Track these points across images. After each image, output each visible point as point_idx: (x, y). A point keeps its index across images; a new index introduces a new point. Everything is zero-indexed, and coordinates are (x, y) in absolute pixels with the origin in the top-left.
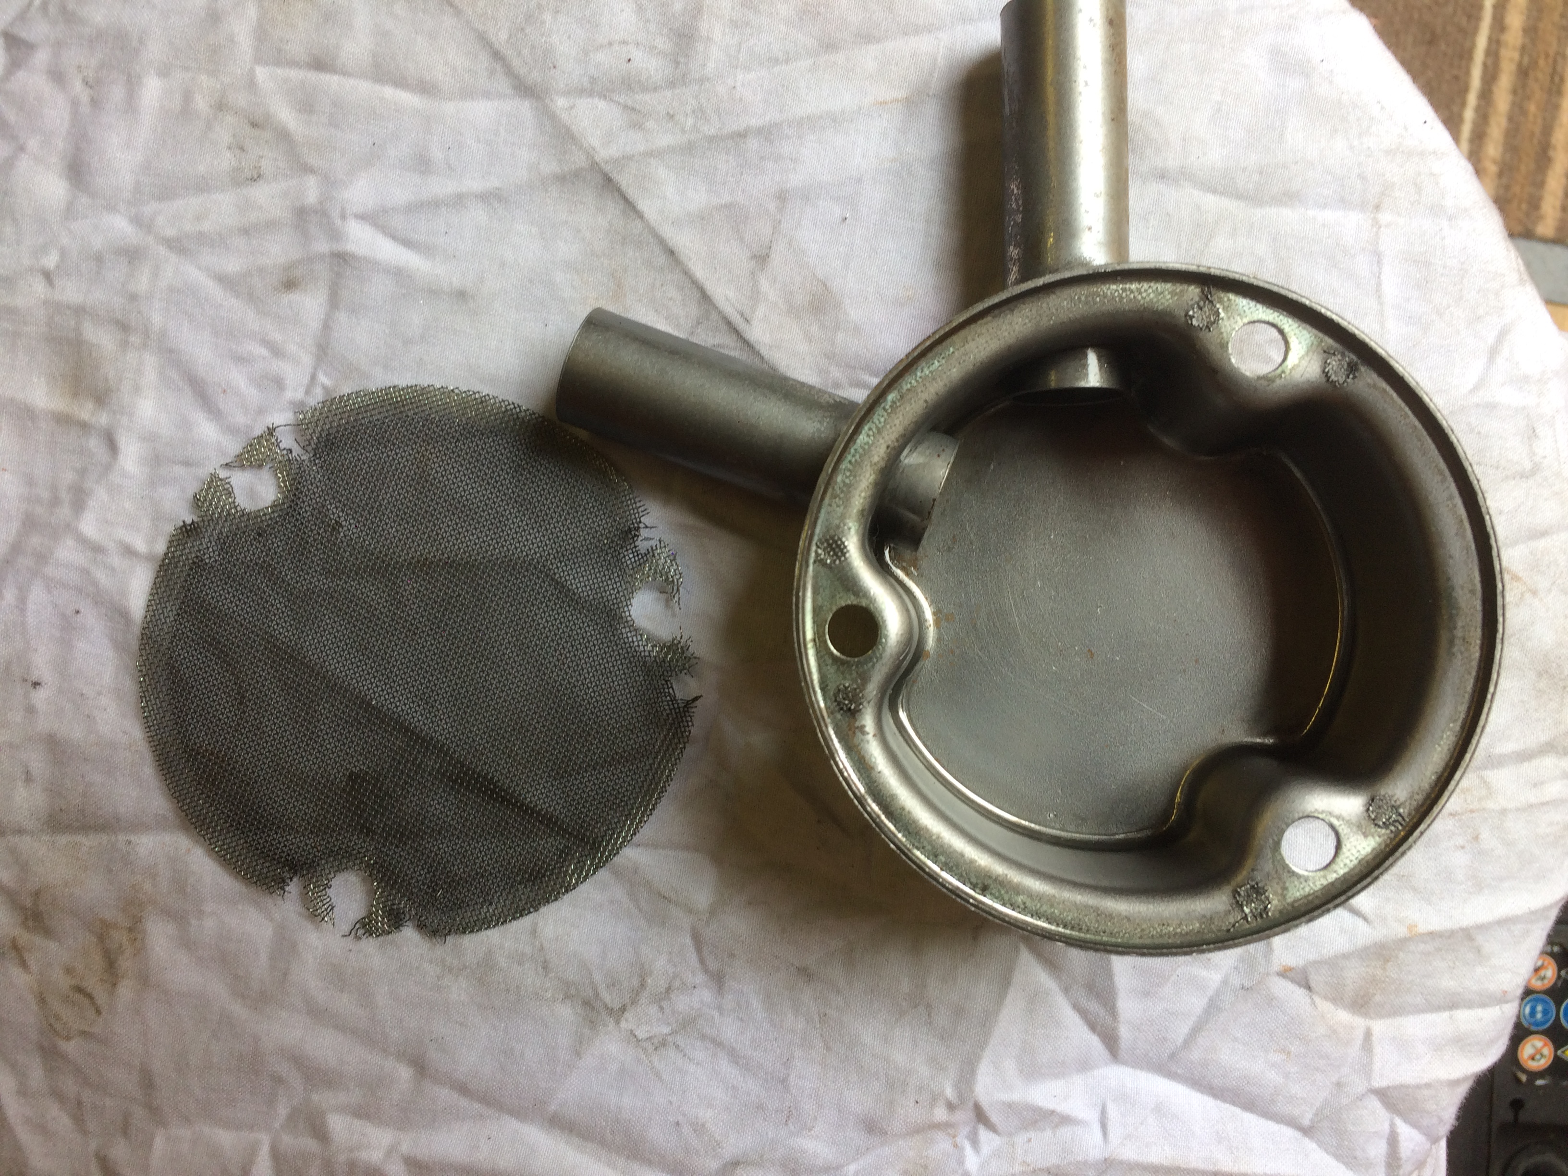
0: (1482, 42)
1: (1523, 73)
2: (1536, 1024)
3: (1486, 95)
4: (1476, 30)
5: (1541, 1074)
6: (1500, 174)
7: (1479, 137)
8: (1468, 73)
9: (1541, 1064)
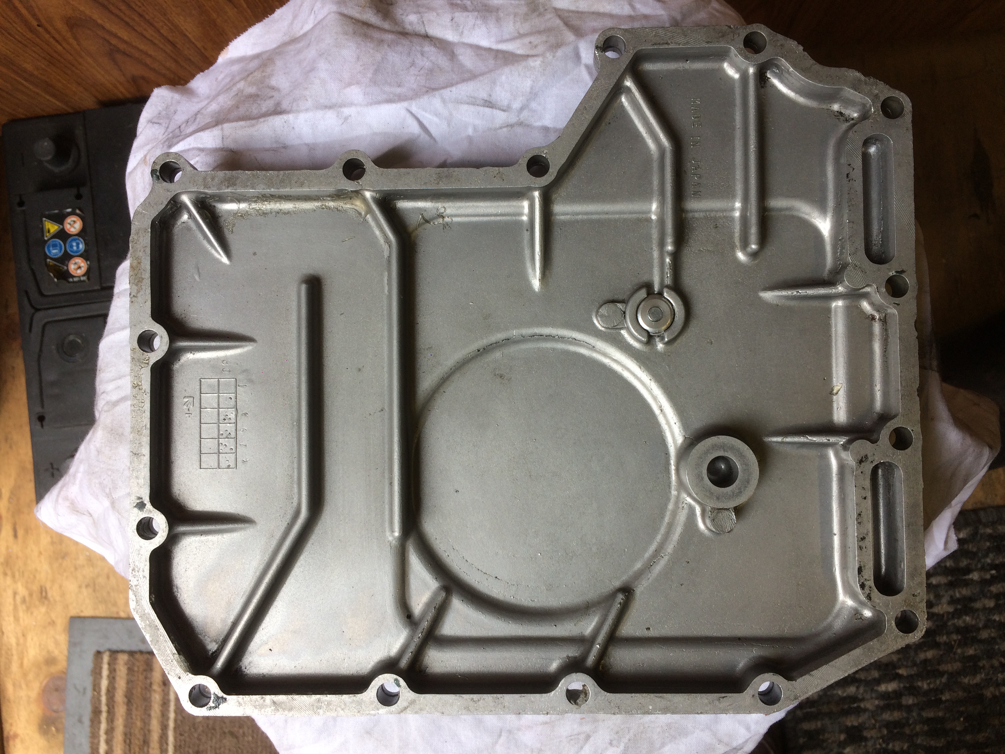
1: (146, 742)
2: (75, 240)
3: (164, 727)
5: (69, 214)
6: (151, 684)
7: (165, 704)
8: (175, 738)
9: (70, 220)
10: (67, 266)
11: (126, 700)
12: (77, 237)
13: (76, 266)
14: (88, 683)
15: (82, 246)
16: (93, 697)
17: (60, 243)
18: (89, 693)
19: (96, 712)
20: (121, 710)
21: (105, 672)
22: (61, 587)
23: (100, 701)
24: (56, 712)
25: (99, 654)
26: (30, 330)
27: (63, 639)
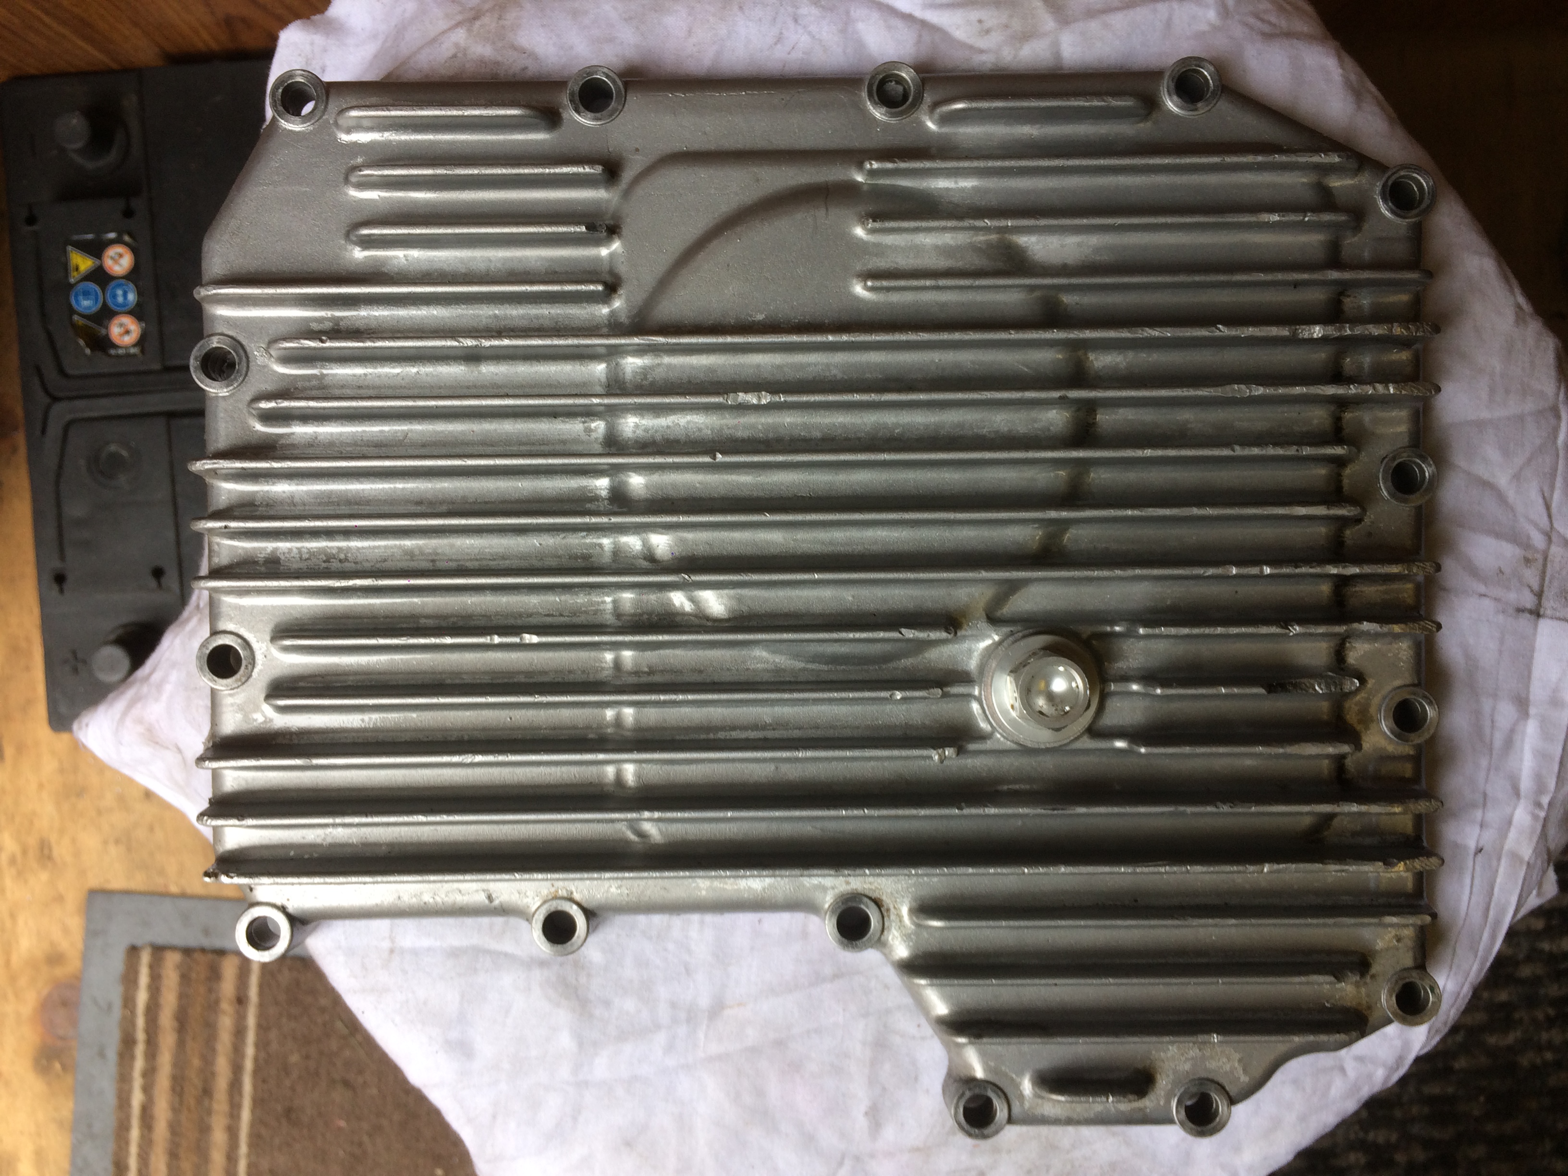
0: (246, 1115)
1: (207, 1092)
2: (119, 286)
3: (237, 1069)
4: (253, 1125)
5: (112, 242)
6: (217, 1002)
8: (255, 1087)
9: (113, 251)
10: (107, 328)
11: (176, 1024)
12: (123, 281)
13: (122, 330)
14: (116, 994)
15: (132, 297)
16: (124, 1018)
17: (95, 291)
18: (117, 1011)
19: (128, 1042)
20: (168, 1040)
21: (144, 979)
22: (74, 841)
23: (133, 1024)
24: (62, 1038)
25: (133, 951)
26: (44, 431)
27: (76, 923)
